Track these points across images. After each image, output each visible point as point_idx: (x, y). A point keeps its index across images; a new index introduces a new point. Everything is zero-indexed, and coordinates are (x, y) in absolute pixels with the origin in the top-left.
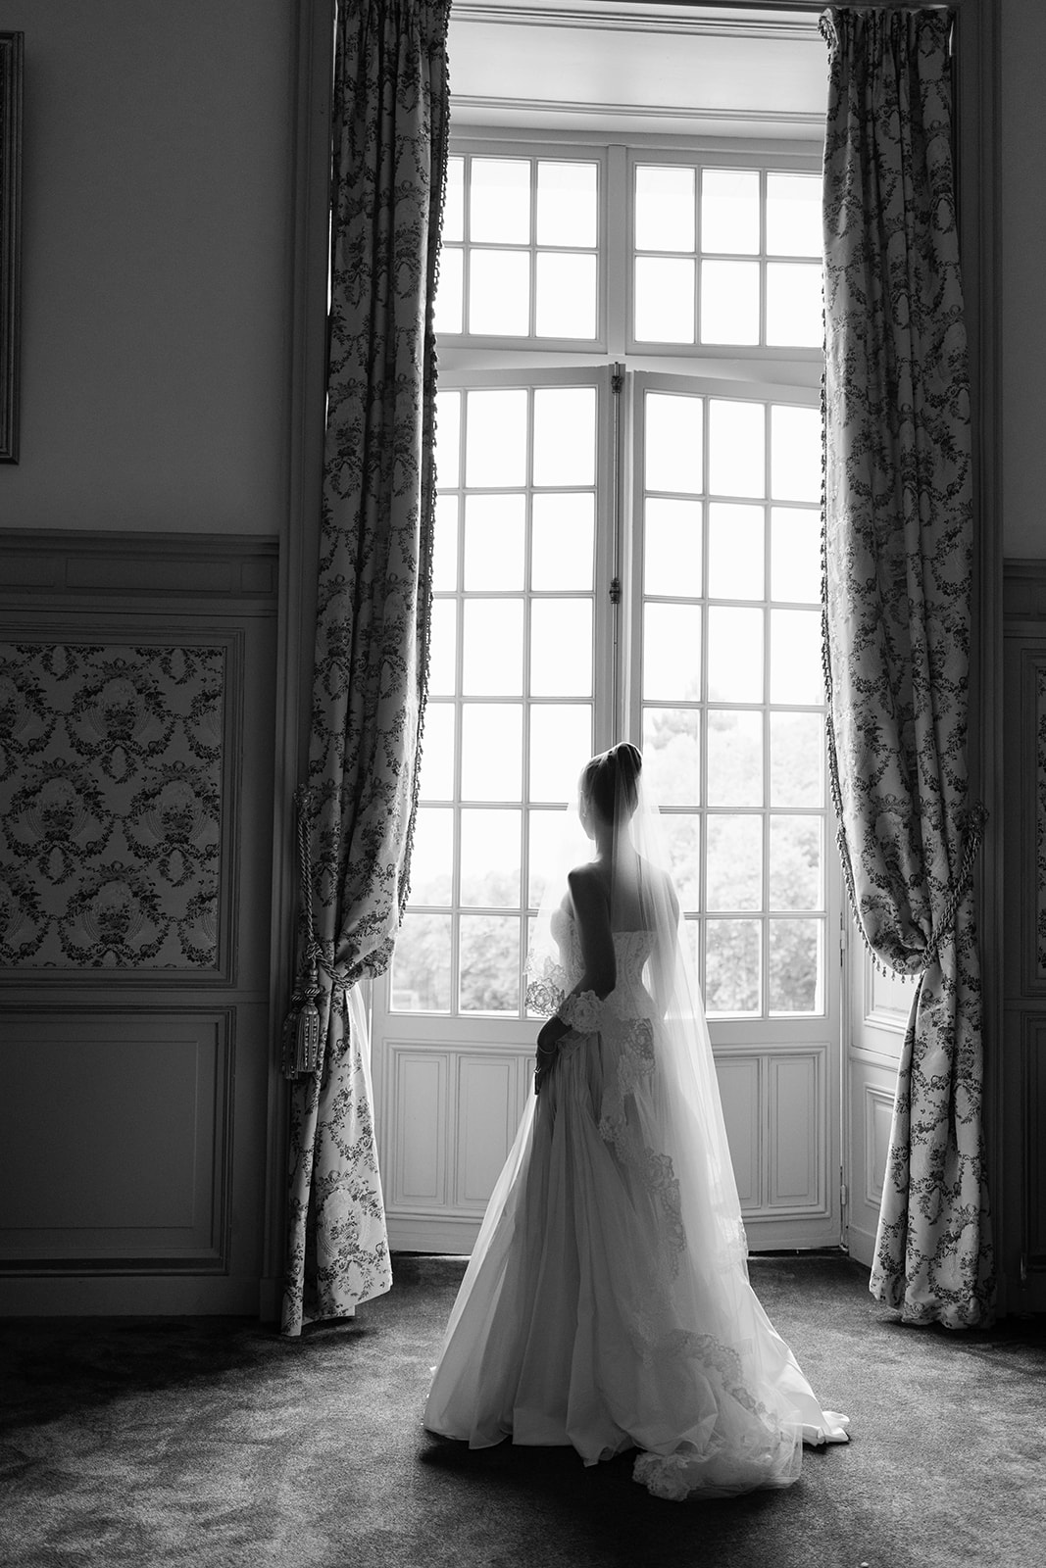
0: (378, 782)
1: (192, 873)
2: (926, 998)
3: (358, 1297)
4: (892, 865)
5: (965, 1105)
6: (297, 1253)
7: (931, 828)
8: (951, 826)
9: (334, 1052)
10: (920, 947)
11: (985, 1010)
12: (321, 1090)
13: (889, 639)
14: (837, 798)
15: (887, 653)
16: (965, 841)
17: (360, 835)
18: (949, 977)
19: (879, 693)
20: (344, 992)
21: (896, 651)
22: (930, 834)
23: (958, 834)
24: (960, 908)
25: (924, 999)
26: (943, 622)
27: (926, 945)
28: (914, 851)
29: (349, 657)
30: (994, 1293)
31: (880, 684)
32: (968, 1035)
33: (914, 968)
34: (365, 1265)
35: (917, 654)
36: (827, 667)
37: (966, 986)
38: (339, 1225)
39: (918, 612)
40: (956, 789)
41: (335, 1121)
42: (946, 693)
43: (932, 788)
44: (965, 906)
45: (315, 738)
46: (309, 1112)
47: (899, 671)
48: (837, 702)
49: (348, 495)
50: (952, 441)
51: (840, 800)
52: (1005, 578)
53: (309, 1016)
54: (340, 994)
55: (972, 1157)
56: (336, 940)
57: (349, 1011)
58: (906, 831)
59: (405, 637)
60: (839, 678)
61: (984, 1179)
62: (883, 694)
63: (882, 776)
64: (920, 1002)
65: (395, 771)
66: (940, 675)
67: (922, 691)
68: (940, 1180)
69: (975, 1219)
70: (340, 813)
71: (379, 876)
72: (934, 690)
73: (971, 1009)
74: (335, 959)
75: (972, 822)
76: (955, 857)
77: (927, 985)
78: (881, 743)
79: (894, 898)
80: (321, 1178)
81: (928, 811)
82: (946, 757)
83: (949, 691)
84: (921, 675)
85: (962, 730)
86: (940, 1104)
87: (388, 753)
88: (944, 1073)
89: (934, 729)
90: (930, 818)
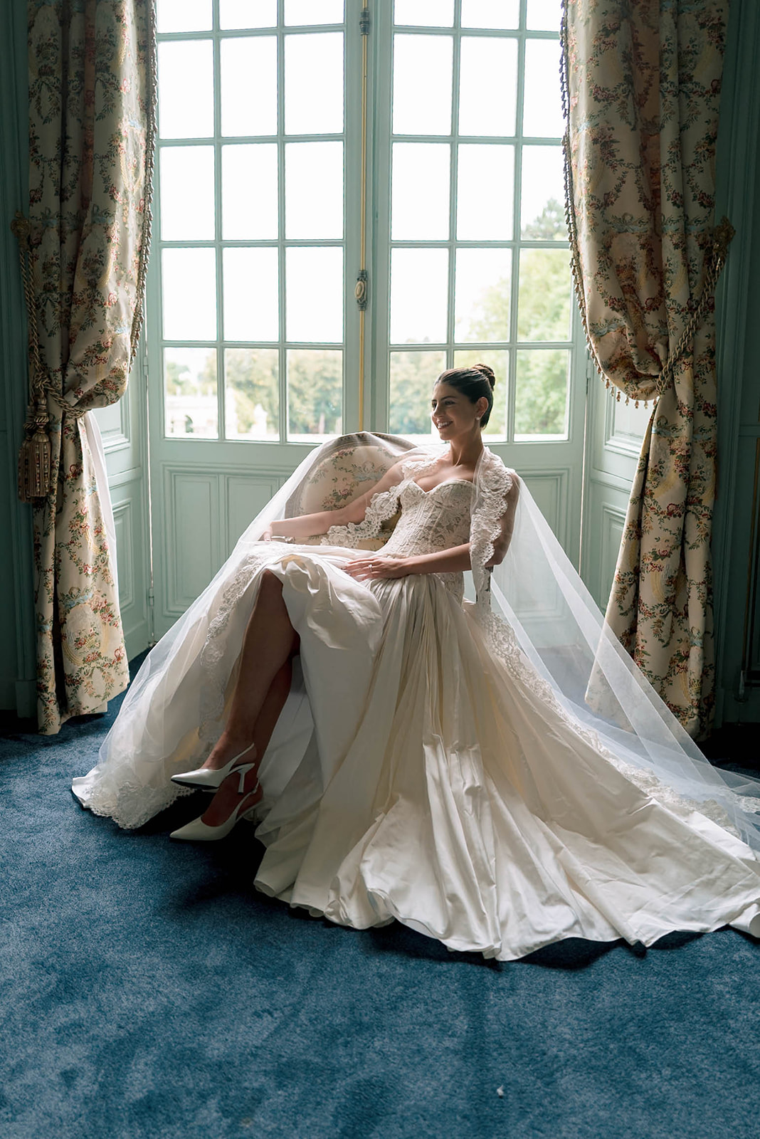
0: (96, 208)
2: (663, 426)
3: (102, 698)
4: (630, 289)
5: (695, 534)
6: (46, 663)
7: (672, 247)
8: (694, 244)
9: (68, 477)
10: (654, 373)
11: (718, 436)
12: (57, 513)
13: (637, 45)
14: (571, 221)
15: (632, 57)
16: (709, 260)
17: (81, 265)
18: (685, 402)
19: (619, 102)
20: (76, 420)
21: (645, 59)
22: (670, 254)
23: (702, 253)
24: (699, 332)
25: (659, 425)
26: (697, 16)
27: (661, 369)
28: (653, 272)
29: (60, 76)
30: (713, 710)
31: (619, 91)
32: (705, 465)
33: (648, 394)
34: (106, 669)
35: (667, 55)
36: (566, 80)
37: (702, 412)
38: (82, 637)
39: (670, 5)
40: (702, 204)
41: (72, 542)
42: (695, 98)
43: (674, 204)
44: (706, 330)
46: (46, 534)
48: (574, 116)
51: (574, 223)
53: (39, 443)
54: (70, 422)
55: (698, 582)
56: (64, 368)
57: (81, 437)
58: (643, 252)
59: (117, 53)
60: (576, 90)
61: (709, 604)
62: (623, 102)
63: (619, 194)
64: (653, 429)
65: (112, 197)
66: (691, 78)
67: (670, 97)
68: (673, 603)
69: (698, 642)
70: (59, 242)
71: (102, 305)
72: (683, 95)
73: (706, 436)
74: (64, 388)
75: (717, 241)
76: (697, 277)
77: (661, 410)
78: (618, 158)
79: (630, 322)
80: (63, 595)
81: (670, 229)
82: (691, 170)
83: (700, 96)
84: (669, 79)
85: (711, 139)
86: (677, 532)
87: (105, 179)
88: (680, 500)
89: (681, 139)
90: (672, 237)
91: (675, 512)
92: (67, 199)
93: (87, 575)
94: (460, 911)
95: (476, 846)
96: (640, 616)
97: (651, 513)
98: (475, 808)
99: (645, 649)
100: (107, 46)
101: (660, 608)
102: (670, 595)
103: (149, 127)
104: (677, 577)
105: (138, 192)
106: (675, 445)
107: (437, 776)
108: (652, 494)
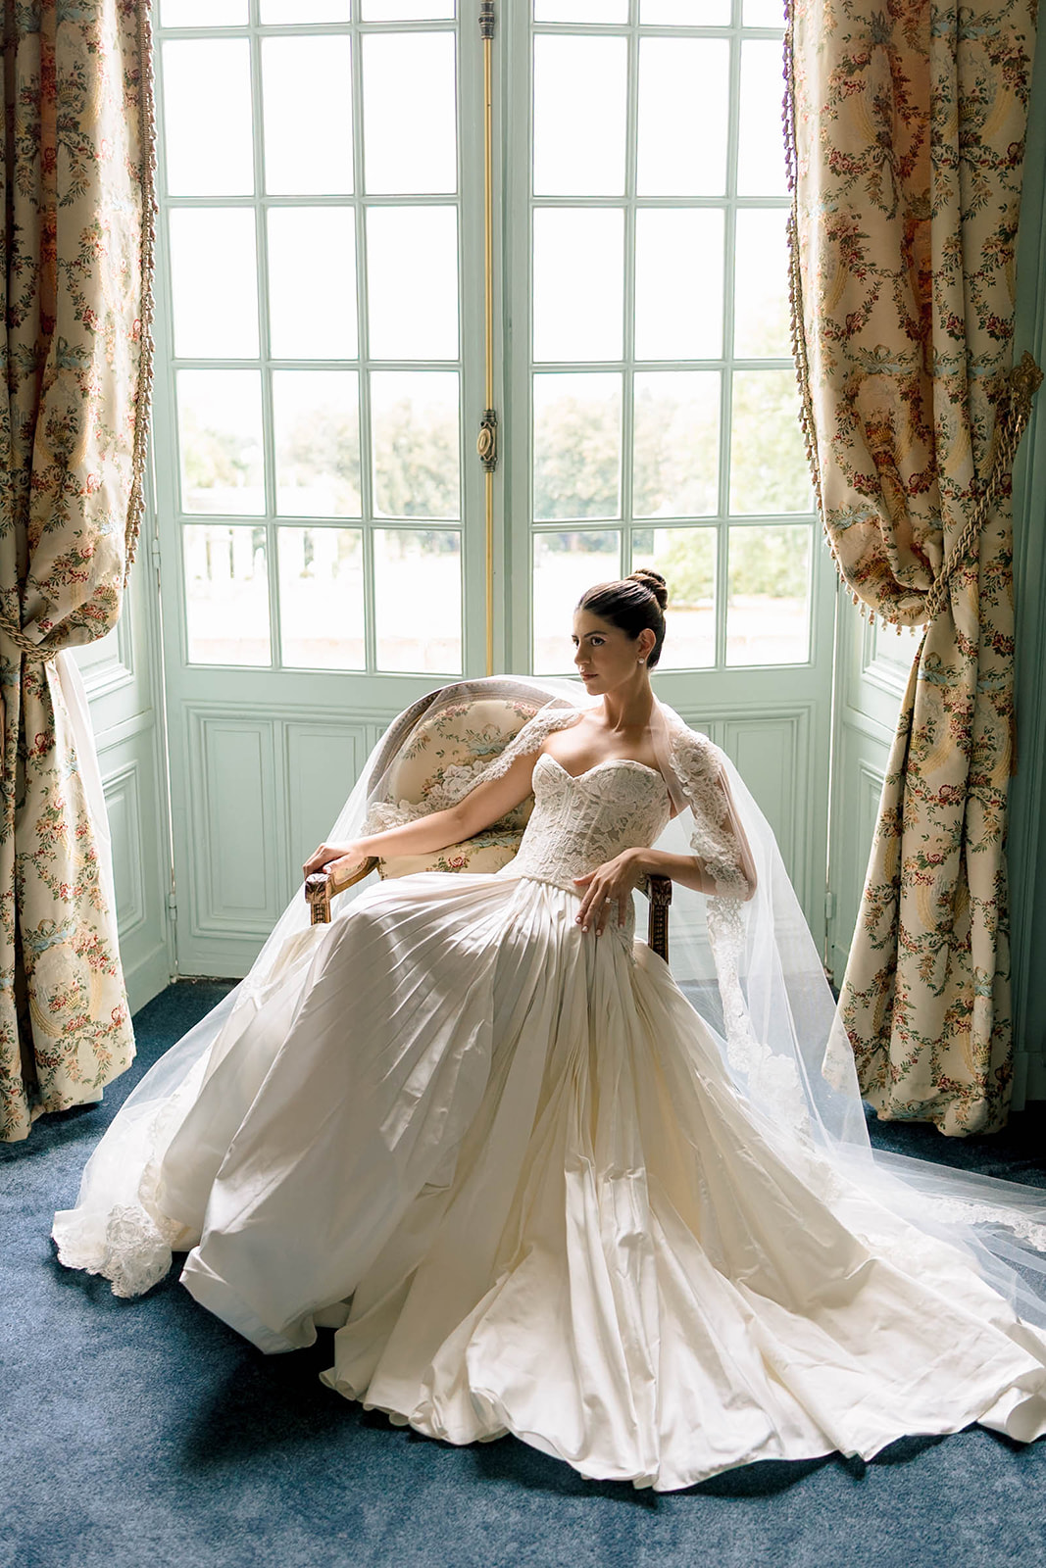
0: (62, 345)
2: (934, 668)
3: (92, 1082)
4: (886, 459)
5: (981, 830)
7: (947, 399)
8: (980, 395)
9: (32, 753)
10: (922, 587)
11: (1019, 684)
12: (17, 807)
13: (898, 80)
14: (800, 351)
15: (890, 102)
16: (1003, 418)
17: (44, 431)
18: (967, 634)
19: (868, 174)
20: (43, 664)
21: (911, 101)
22: (946, 411)
23: (992, 408)
24: (988, 528)
25: (928, 667)
26: (987, 45)
27: (931, 582)
28: (921, 435)
30: (1009, 1085)
31: (869, 159)
33: (914, 616)
34: (99, 1040)
35: (939, 104)
36: (790, 132)
37: (991, 649)
38: (60, 993)
39: (945, 28)
40: (992, 334)
42: (983, 170)
43: (952, 334)
44: (998, 524)
47: (914, 136)
51: (805, 354)
54: (34, 668)
57: (52, 690)
58: (906, 405)
60: (806, 151)
61: (1004, 932)
62: (875, 176)
63: (870, 315)
64: (920, 672)
65: (88, 327)
66: (977, 140)
67: (945, 169)
68: (950, 931)
69: (985, 989)
70: (7, 392)
71: (77, 494)
72: (965, 166)
73: (997, 684)
74: (22, 617)
75: (1016, 390)
76: (984, 445)
77: (931, 646)
78: (868, 260)
79: (886, 509)
80: (28, 931)
81: (945, 371)
82: (978, 281)
83: (991, 168)
84: (945, 141)
85: (1008, 235)
86: (954, 827)
87: (76, 299)
88: (958, 780)
89: (961, 233)
90: (947, 383)
91: (951, 798)
92: (18, 325)
93: (66, 900)
94: (601, 1420)
95: (631, 1322)
96: (901, 950)
97: (916, 798)
98: (632, 1265)
99: (908, 999)
100: (75, 91)
101: (929, 939)
102: (944, 919)
103: (145, 204)
104: (955, 893)
105: (131, 309)
106: (951, 698)
107: (581, 1218)
108: (917, 770)
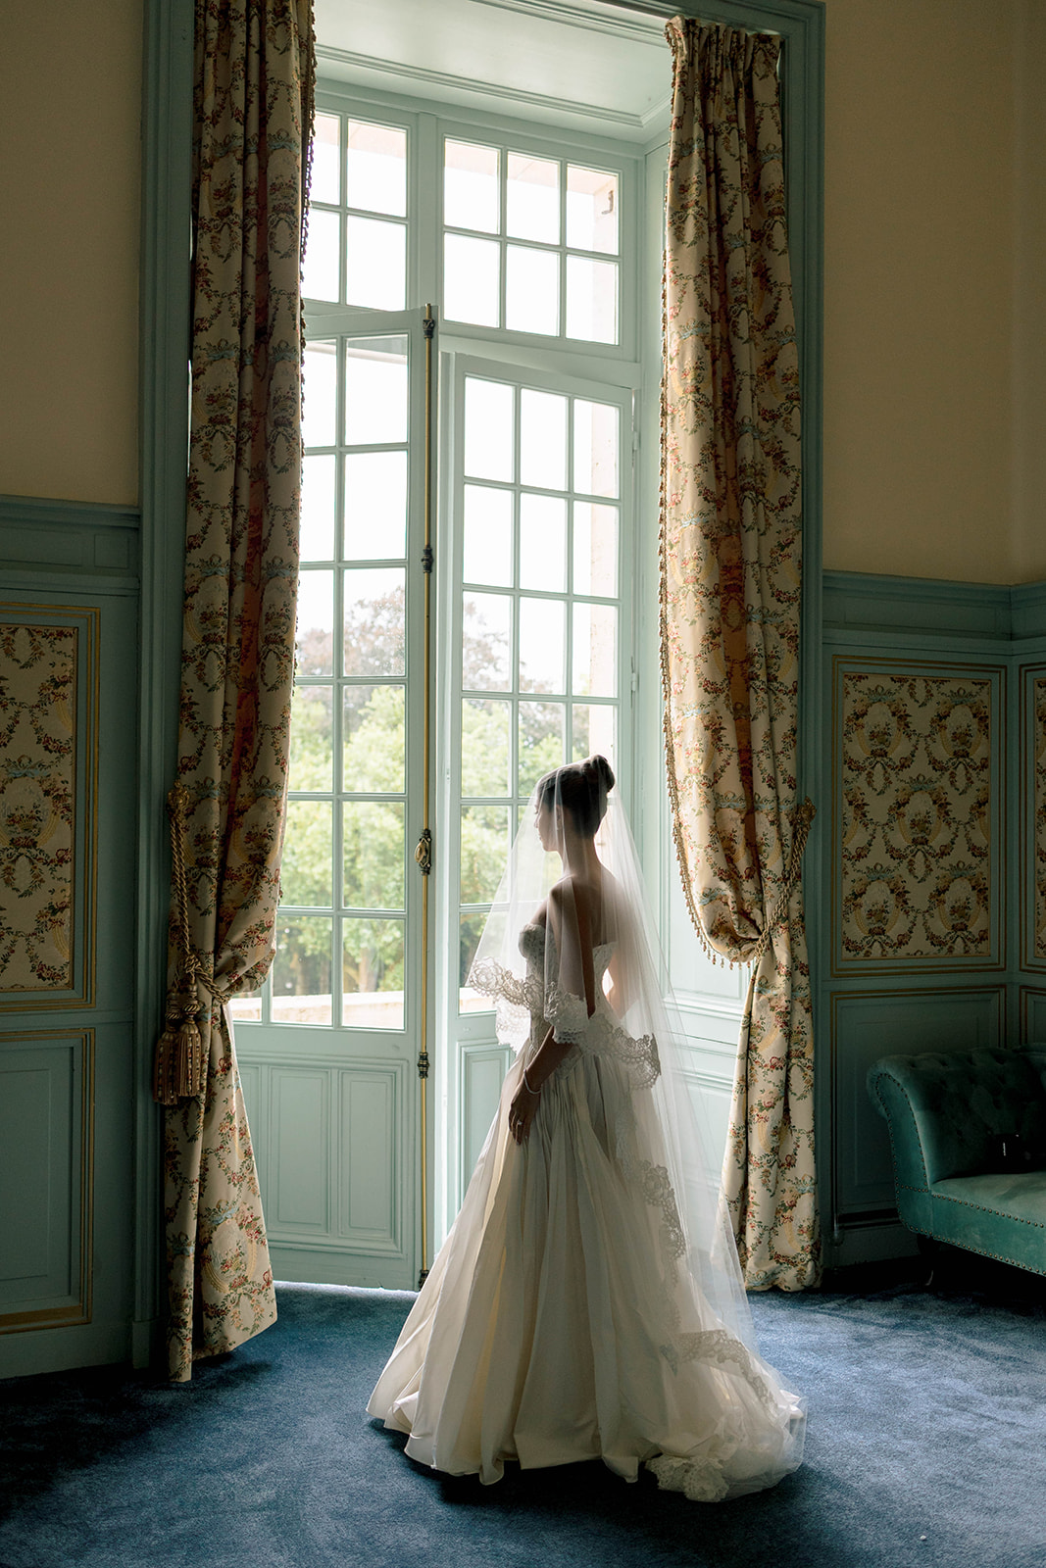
1: (42, 881)
2: (763, 984)
3: (250, 1331)
4: (731, 859)
6: (187, 1292)
7: (768, 824)
8: (785, 821)
9: (217, 1072)
10: (754, 936)
11: (813, 993)
12: (205, 1115)
16: (795, 834)
17: (241, 838)
18: (783, 964)
19: (724, 694)
20: (221, 1007)
22: (764, 827)
23: (791, 829)
24: (792, 899)
25: (760, 985)
26: (777, 628)
27: (759, 934)
28: (749, 845)
29: (226, 645)
31: (725, 685)
32: (801, 1017)
33: (749, 956)
34: (255, 1296)
35: (757, 658)
37: (798, 972)
38: (228, 1257)
39: (756, 617)
40: (790, 786)
41: (220, 1147)
42: (781, 695)
43: (770, 786)
44: (796, 897)
45: (186, 733)
46: (194, 1139)
48: (678, 702)
49: (221, 467)
50: (785, 456)
51: (678, 795)
52: (824, 587)
53: (191, 1035)
54: (217, 1010)
55: (807, 1130)
56: (217, 952)
57: (228, 1027)
58: (743, 826)
60: (680, 678)
62: (727, 695)
63: (725, 774)
64: (756, 988)
66: (776, 678)
67: (762, 694)
69: (809, 1189)
70: (219, 814)
71: (269, 882)
72: (771, 692)
73: (803, 993)
74: (215, 971)
75: (801, 818)
76: (788, 850)
77: (763, 971)
79: (733, 890)
80: (208, 1209)
81: (766, 807)
82: (780, 756)
83: (784, 694)
84: (761, 678)
85: (794, 731)
86: (780, 1084)
87: (276, 751)
88: (782, 1054)
89: (771, 729)
90: (767, 815)
91: (778, 1065)
93: (234, 1184)
96: (751, 1169)
97: (756, 1069)
99: (755, 1200)
101: (767, 1158)
102: (775, 1145)
104: (781, 1128)
106: (774, 1003)
108: (756, 1049)
